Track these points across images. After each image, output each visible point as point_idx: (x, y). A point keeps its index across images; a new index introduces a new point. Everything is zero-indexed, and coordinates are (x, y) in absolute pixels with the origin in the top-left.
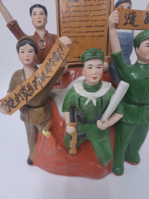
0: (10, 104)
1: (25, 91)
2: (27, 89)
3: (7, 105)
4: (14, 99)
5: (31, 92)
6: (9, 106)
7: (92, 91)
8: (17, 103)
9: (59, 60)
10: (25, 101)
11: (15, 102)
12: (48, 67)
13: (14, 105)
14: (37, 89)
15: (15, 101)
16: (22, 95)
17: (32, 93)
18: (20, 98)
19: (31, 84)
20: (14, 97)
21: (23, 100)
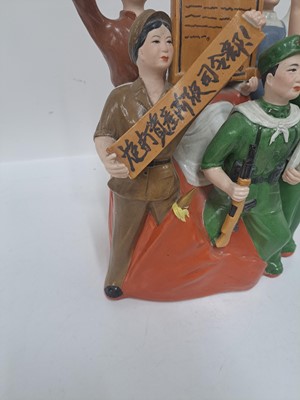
0: (131, 155)
1: (158, 126)
2: (161, 120)
3: (124, 156)
4: (136, 142)
5: (172, 126)
6: (130, 159)
7: (282, 117)
8: (144, 151)
9: (238, 55)
10: (160, 145)
11: (139, 149)
12: (208, 73)
13: (140, 156)
14: (182, 118)
15: (139, 147)
16: (153, 134)
17: (174, 128)
18: (149, 141)
19: (168, 109)
20: (135, 140)
21: (156, 143)
